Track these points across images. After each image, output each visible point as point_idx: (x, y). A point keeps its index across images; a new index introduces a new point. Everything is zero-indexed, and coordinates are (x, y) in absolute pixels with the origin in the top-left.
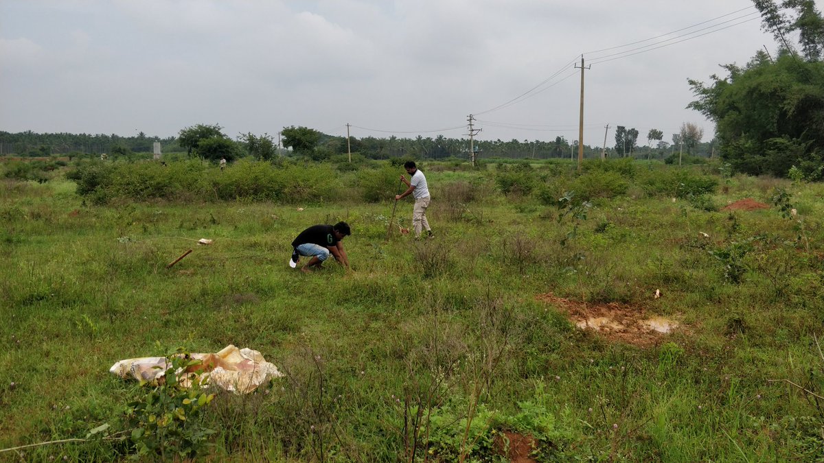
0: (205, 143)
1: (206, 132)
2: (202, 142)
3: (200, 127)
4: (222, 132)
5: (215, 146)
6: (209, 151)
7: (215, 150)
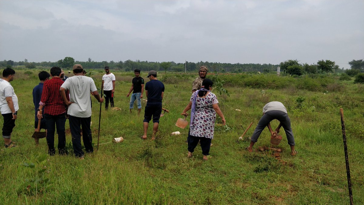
0: (290, 67)
1: (292, 63)
2: (289, 67)
3: (290, 61)
4: (299, 63)
5: (294, 69)
6: (291, 71)
7: (294, 70)
